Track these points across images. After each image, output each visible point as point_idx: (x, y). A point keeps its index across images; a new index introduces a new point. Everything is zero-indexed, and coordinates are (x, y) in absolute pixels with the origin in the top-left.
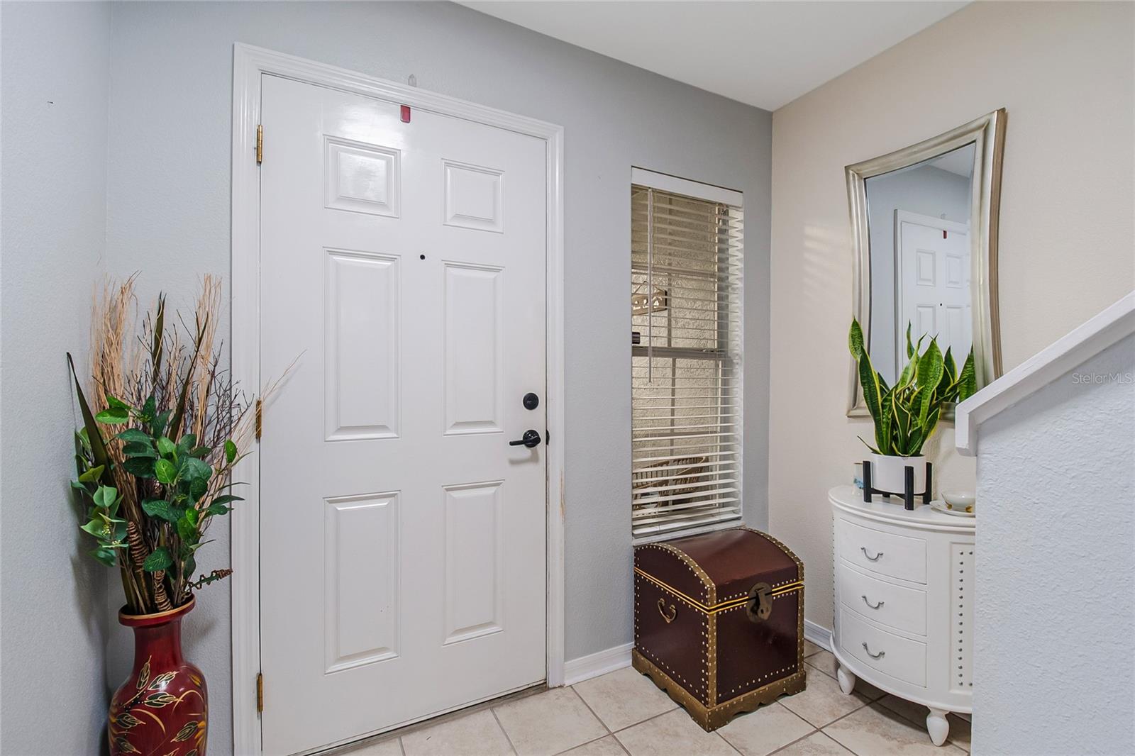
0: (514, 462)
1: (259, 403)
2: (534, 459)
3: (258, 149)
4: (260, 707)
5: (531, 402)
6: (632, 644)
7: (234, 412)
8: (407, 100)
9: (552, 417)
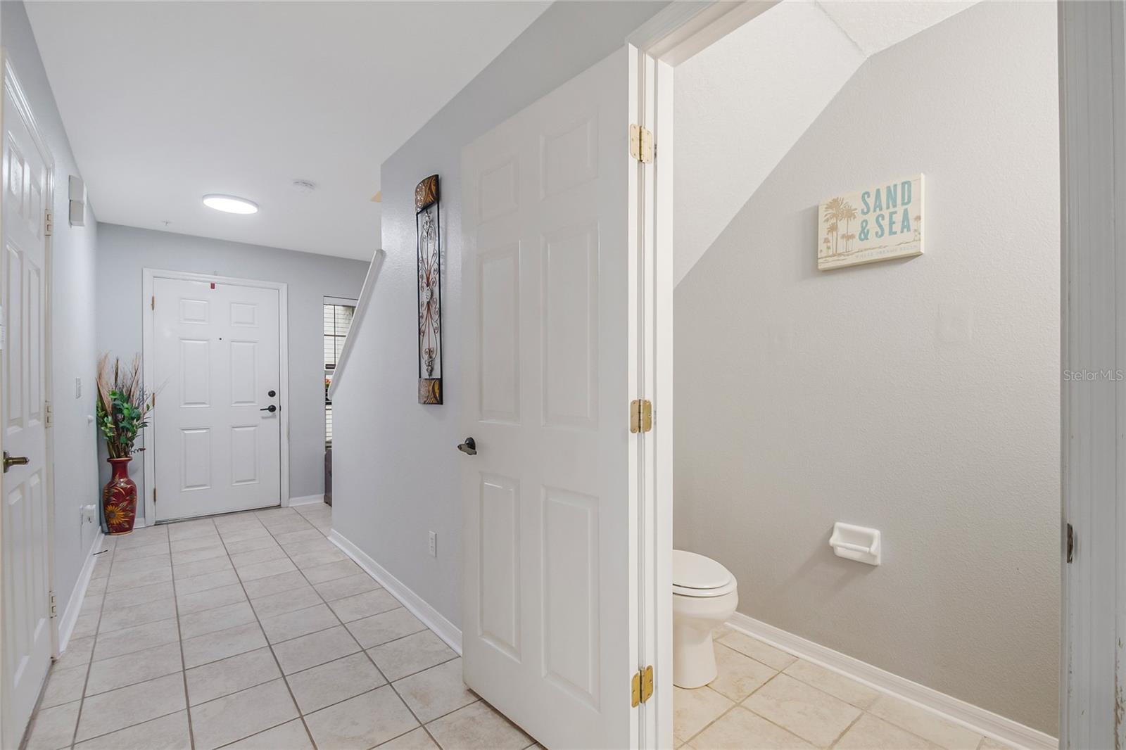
0: (263, 418)
1: (154, 394)
2: (274, 417)
3: (153, 305)
4: (155, 500)
5: (272, 394)
6: (324, 494)
7: (145, 396)
8: (213, 281)
9: (283, 400)
